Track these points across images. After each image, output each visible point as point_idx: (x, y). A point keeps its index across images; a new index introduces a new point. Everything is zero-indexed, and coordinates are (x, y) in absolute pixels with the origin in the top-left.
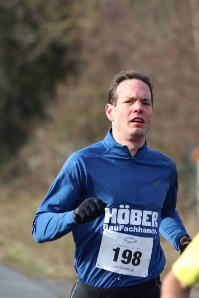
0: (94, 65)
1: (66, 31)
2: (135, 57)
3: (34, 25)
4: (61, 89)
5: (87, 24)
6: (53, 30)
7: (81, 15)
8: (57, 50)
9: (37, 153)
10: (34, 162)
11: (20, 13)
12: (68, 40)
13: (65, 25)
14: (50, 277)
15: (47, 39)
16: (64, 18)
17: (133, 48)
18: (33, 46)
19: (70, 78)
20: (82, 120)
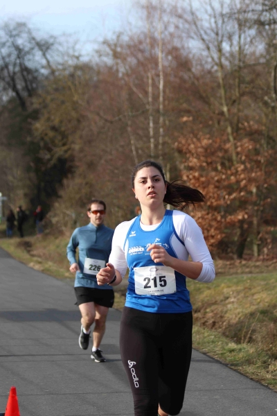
0: (81, 168)
1: (66, 151)
2: (103, 161)
3: (49, 150)
4: (65, 182)
5: (77, 147)
6: (59, 151)
7: (73, 142)
8: (62, 161)
9: (55, 215)
10: (54, 220)
11: (42, 144)
12: (67, 156)
13: (65, 148)
14: (66, 277)
15: (57, 156)
16: (64, 145)
17: (100, 158)
18: (49, 160)
19: (70, 176)
20: (78, 196)
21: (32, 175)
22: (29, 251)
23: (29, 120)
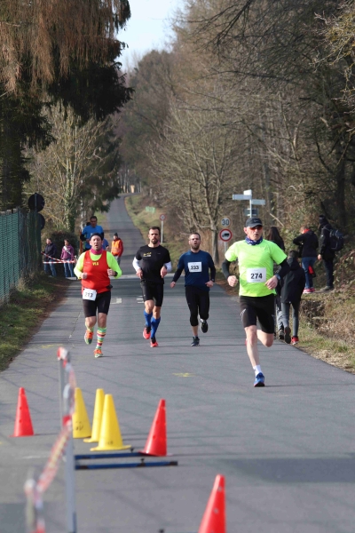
21: (325, 146)
22: (317, 325)
23: (318, 16)
